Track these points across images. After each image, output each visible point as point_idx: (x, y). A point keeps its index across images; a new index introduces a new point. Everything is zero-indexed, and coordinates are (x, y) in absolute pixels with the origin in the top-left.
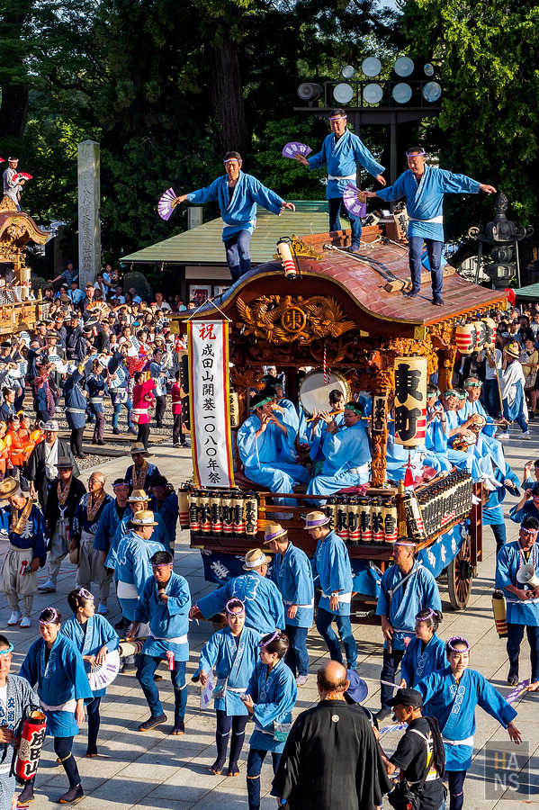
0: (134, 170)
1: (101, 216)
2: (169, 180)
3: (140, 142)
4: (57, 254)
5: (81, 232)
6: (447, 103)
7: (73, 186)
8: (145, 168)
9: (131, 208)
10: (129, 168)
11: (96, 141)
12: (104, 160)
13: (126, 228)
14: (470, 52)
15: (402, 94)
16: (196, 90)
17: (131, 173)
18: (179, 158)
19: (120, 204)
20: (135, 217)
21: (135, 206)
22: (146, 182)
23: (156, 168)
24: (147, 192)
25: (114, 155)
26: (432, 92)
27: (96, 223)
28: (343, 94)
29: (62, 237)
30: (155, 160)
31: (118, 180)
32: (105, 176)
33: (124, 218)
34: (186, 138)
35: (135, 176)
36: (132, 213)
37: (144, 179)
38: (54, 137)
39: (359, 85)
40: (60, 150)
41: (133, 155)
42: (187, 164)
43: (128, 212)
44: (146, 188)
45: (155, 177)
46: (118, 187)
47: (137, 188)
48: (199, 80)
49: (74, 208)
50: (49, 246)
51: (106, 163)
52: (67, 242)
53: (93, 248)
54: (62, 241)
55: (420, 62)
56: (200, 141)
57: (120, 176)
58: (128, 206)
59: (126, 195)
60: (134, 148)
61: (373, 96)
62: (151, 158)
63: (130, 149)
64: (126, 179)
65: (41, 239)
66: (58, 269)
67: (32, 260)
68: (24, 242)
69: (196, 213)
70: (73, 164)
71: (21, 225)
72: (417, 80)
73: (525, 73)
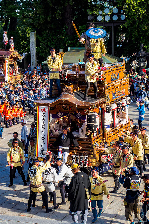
0: (45, 39)
1: (36, 52)
2: (54, 42)
3: (46, 32)
4: (25, 62)
5: (31, 56)
6: (127, 20)
7: (29, 44)
8: (48, 39)
9: (44, 49)
10: (43, 39)
11: (35, 32)
12: (37, 37)
13: (43, 54)
14: (133, 6)
15: (115, 18)
16: (61, 18)
17: (44, 40)
18: (57, 35)
19: (41, 48)
20: (45, 52)
21: (45, 49)
22: (48, 42)
23: (50, 39)
24: (48, 45)
25: (39, 36)
26: (123, 17)
27: (35, 53)
28: (100, 18)
29: (26, 57)
30: (50, 36)
31: (41, 42)
32: (37, 41)
33: (42, 52)
34: (58, 31)
35: (45, 41)
36: (44, 51)
37: (47, 41)
38: (24, 31)
39: (104, 16)
40: (25, 35)
41: (44, 35)
42: (59, 37)
43: (43, 50)
44: (48, 44)
45: (50, 41)
46: (41, 44)
47: (46, 44)
48: (62, 15)
49: (29, 50)
50: (23, 60)
51: (38, 38)
52: (28, 58)
53: (34, 60)
54: (26, 58)
55: (120, 9)
56: (62, 31)
57: (41, 41)
58: (43, 49)
59: (43, 46)
60: (45, 34)
61: (107, 19)
62: (49, 36)
63: (44, 34)
64: (43, 42)
65: (21, 58)
66: (25, 66)
67: (18, 64)
68: (16, 59)
69: (61, 50)
70: (29, 38)
71: (16, 54)
72: (119, 14)
73: (147, 12)
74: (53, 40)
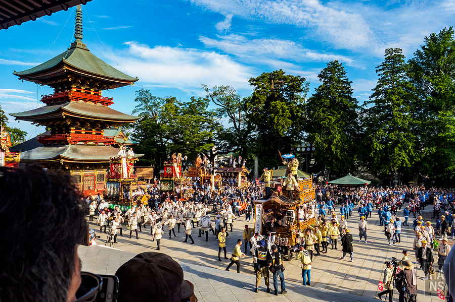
3: (265, 157)
5: (255, 171)
6: (316, 151)
7: (254, 164)
11: (258, 157)
12: (259, 160)
14: (320, 143)
15: (308, 149)
17: (263, 162)
26: (314, 149)
27: (257, 170)
28: (298, 149)
32: (259, 162)
38: (251, 156)
39: (301, 148)
40: (252, 158)
45: (267, 162)
46: (261, 164)
49: (254, 167)
50: (250, 174)
52: (253, 173)
53: (257, 174)
55: (311, 144)
57: (261, 162)
61: (303, 150)
62: (266, 160)
63: (263, 158)
65: (248, 172)
66: (251, 177)
67: (247, 176)
68: (246, 173)
69: (274, 168)
70: (254, 160)
71: (245, 170)
72: (311, 147)
73: (329, 146)
74: (269, 162)
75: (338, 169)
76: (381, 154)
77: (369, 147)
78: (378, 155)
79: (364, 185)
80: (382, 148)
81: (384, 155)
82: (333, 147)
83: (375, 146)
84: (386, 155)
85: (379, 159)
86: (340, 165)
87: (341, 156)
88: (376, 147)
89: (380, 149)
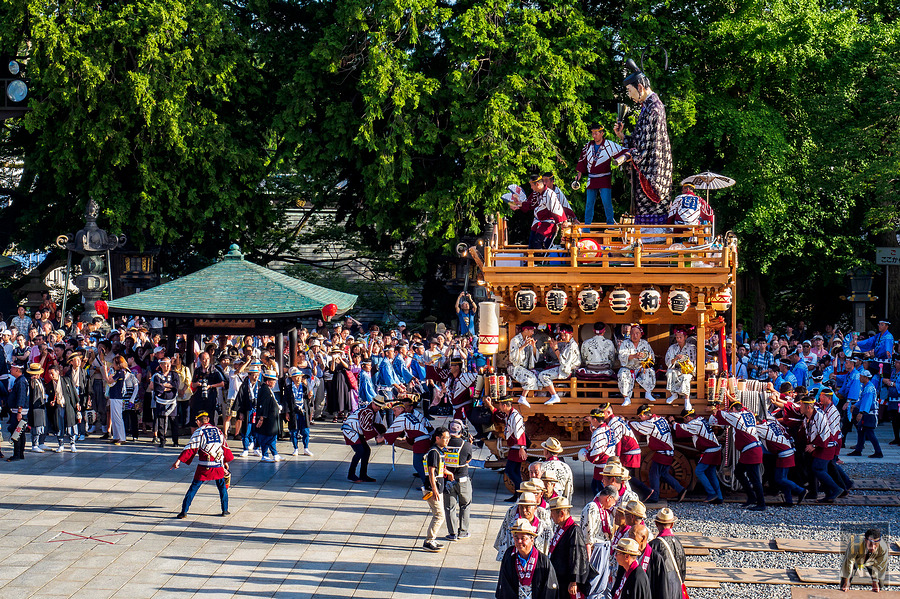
6: (33, 104)
14: (59, 51)
26: (17, 91)
55: (4, 59)
73: (117, 74)
75: (169, 222)
76: (418, 134)
77: (349, 89)
78: (399, 139)
79: (318, 320)
80: (423, 94)
81: (432, 136)
82: (142, 84)
83: (384, 84)
84: (444, 140)
85: (407, 164)
86: (183, 197)
87: (189, 142)
88: (390, 93)
89: (409, 101)
